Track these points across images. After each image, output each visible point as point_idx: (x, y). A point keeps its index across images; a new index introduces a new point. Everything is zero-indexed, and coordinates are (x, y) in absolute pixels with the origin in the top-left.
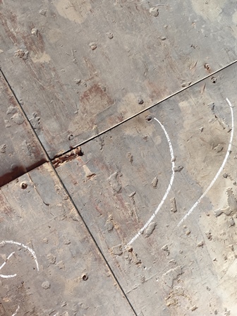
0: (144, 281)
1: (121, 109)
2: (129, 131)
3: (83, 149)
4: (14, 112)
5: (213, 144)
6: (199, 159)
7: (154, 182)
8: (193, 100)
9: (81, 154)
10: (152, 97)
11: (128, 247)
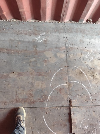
0: (99, 101)
1: (66, 87)
2: (71, 88)
3: (70, 99)
4: (58, 109)
5: (80, 74)
6: (81, 78)
7: (82, 89)
8: (70, 73)
9: (71, 100)
10: (66, 80)
11: (92, 100)
